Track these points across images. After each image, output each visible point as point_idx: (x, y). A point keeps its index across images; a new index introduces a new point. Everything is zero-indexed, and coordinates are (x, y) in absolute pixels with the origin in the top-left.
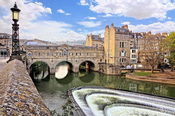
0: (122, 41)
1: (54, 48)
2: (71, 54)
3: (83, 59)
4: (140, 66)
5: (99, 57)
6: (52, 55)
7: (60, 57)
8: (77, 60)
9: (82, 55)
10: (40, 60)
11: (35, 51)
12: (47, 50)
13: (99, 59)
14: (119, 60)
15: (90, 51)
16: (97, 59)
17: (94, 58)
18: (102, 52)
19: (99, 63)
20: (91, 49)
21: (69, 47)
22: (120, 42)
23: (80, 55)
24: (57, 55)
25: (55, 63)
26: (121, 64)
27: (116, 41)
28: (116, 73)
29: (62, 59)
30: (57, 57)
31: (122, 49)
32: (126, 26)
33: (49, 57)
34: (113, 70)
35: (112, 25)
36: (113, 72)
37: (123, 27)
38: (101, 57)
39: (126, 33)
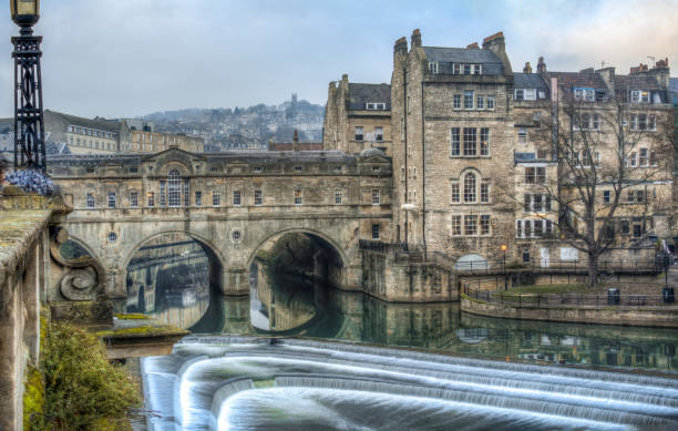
0: (462, 125)
1: (118, 171)
2: (207, 199)
3: (275, 224)
4: (568, 254)
5: (361, 211)
6: (112, 204)
7: (150, 216)
8: (241, 227)
9: (268, 200)
12: (87, 182)
13: (364, 224)
14: (450, 226)
15: (314, 181)
16: (355, 224)
17: (333, 219)
18: (376, 183)
19: (363, 245)
20: (316, 170)
21: (195, 165)
22: (456, 130)
23: (258, 201)
24: (135, 203)
25: (124, 243)
26: (461, 246)
27: (428, 124)
28: (429, 294)
29: (161, 224)
30: (135, 213)
31: (466, 163)
32: (499, 39)
33: (96, 215)
34: (411, 274)
35: (416, 37)
36: (412, 290)
37: (487, 43)
38: (376, 210)
39: (485, 79)
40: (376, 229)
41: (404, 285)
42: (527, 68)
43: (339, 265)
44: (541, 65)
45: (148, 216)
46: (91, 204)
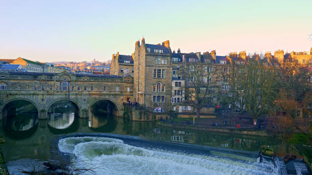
1: (45, 78)
2: (76, 88)
3: (97, 96)
4: (189, 108)
5: (124, 94)
6: (43, 89)
8: (86, 97)
9: (96, 89)
10: (21, 96)
11: (12, 81)
12: (34, 81)
13: (125, 98)
14: (152, 99)
15: (110, 84)
16: (122, 97)
17: (115, 95)
18: (129, 85)
19: (124, 104)
20: (110, 80)
21: (72, 77)
22: (155, 70)
23: (92, 89)
24: (51, 89)
25: (47, 102)
26: (156, 105)
27: (147, 68)
28: (146, 120)
29: (60, 96)
30: (51, 92)
31: (158, 80)
32: (168, 42)
33: (37, 92)
34: (140, 114)
35: (143, 41)
36: (141, 118)
37: (163, 44)
38: (128, 93)
39: (164, 54)
40: (128, 99)
41: (138, 117)
42: (174, 52)
43: (117, 110)
44: (179, 51)
45: (55, 93)
46: (35, 89)
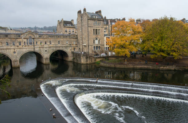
0: (95, 28)
1: (15, 36)
2: (39, 43)
3: (54, 48)
4: (114, 53)
5: (72, 45)
6: (14, 44)
7: (25, 47)
8: (47, 49)
9: (53, 43)
12: (6, 39)
13: (72, 48)
14: (93, 48)
15: (62, 39)
16: (71, 48)
17: (66, 47)
18: (74, 40)
19: (72, 52)
20: (62, 37)
21: (35, 35)
22: (94, 29)
23: (50, 44)
24: (20, 44)
25: (18, 54)
26: (95, 52)
27: (89, 28)
28: (90, 62)
29: (28, 49)
30: (20, 47)
31: (96, 36)
32: (100, 12)
33: (9, 47)
34: (87, 58)
35: (85, 10)
36: (87, 61)
37: (97, 12)
38: (75, 45)
39: (99, 19)
40: (74, 49)
41: (85, 60)
45: (24, 47)
46: (8, 44)
